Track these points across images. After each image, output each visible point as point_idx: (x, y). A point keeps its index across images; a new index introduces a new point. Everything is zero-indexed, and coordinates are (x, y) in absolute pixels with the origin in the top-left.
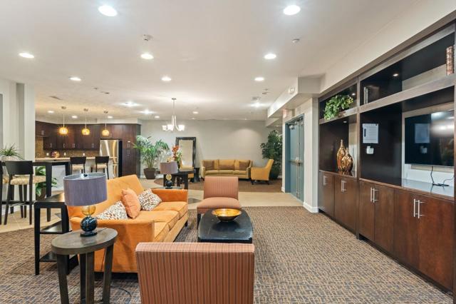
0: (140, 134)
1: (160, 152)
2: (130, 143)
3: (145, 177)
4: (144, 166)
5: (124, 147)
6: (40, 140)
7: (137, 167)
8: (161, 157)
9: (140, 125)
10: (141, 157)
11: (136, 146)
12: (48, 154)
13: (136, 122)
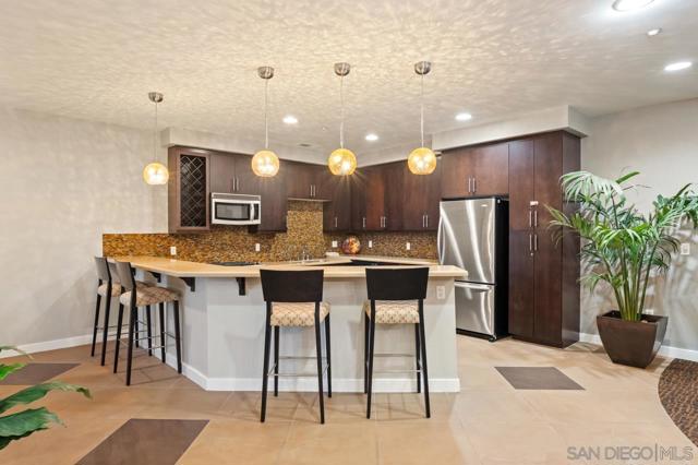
0: (578, 168)
1: (674, 243)
2: (540, 210)
3: (597, 340)
4: (594, 301)
5: (515, 223)
6: (317, 210)
7: (566, 297)
8: (681, 266)
9: (576, 138)
10: (584, 263)
11: (561, 220)
12: (335, 244)
13: (563, 122)
